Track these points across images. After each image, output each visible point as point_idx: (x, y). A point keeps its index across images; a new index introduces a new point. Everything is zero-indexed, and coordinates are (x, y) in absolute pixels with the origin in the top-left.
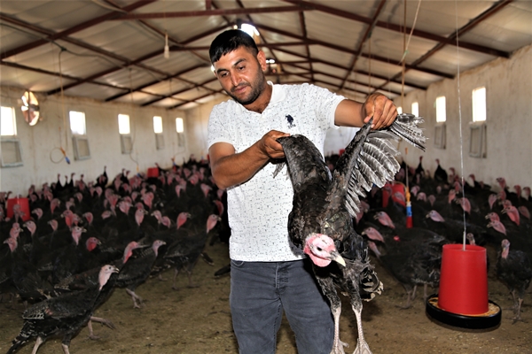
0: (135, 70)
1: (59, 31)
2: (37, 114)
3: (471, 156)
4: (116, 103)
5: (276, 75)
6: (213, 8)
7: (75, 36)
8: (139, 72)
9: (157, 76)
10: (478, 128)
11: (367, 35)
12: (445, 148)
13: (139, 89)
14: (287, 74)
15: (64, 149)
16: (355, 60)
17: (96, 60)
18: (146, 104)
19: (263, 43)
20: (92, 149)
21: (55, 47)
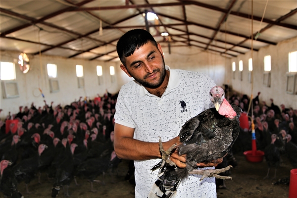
0: (85, 40)
1: (38, 18)
2: (28, 66)
3: (288, 93)
4: (75, 59)
5: (168, 42)
6: (130, 4)
7: (48, 21)
8: (87, 41)
9: (98, 43)
10: (292, 76)
11: (224, 20)
12: (269, 86)
13: (88, 51)
14: (175, 41)
15: (41, 89)
16: (215, 34)
17: (62, 35)
18: (92, 59)
19: (160, 24)
20: (60, 85)
21: (36, 28)
